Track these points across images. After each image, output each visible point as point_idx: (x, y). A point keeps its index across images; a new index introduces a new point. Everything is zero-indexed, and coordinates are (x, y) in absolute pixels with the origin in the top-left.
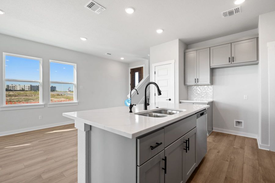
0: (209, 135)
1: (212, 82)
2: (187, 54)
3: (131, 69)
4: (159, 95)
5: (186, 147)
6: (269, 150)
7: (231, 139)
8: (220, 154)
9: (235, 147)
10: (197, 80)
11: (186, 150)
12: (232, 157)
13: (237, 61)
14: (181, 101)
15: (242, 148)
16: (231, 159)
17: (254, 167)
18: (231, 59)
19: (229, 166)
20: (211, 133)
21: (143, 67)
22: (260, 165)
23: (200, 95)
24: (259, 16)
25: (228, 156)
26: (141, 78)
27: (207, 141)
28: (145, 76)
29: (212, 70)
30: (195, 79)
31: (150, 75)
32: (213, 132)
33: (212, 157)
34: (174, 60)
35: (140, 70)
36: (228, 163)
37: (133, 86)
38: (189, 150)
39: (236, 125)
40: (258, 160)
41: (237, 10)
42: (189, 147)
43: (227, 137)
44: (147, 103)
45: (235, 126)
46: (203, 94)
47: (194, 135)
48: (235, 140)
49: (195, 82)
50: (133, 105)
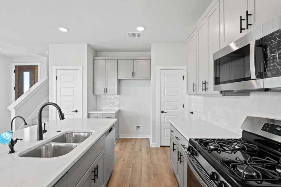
0: (116, 144)
1: (119, 93)
2: (96, 61)
3: (16, 66)
4: (61, 120)
5: (95, 175)
6: (156, 147)
7: (133, 143)
8: (125, 162)
9: (136, 150)
10: (106, 90)
11: (95, 180)
12: (134, 162)
13: (138, 76)
14: (89, 112)
15: (140, 150)
16: (133, 164)
17: (148, 166)
18: (134, 74)
19: (132, 172)
20: (118, 141)
21: (37, 66)
22: (152, 163)
23: (108, 104)
24: (151, 44)
25: (131, 162)
26: (33, 81)
27: (115, 150)
28: (41, 79)
29: (119, 81)
30: (104, 89)
31: (48, 78)
32: (119, 139)
33: (118, 168)
34: (82, 66)
35: (33, 69)
36: (131, 169)
37: (19, 92)
38: (97, 178)
39: (137, 129)
40: (150, 159)
41: (138, 35)
42: (97, 175)
43: (130, 141)
44: (43, 129)
45: (136, 131)
46: (111, 104)
47: (103, 157)
48: (135, 143)
49: (104, 92)
50: (17, 139)
